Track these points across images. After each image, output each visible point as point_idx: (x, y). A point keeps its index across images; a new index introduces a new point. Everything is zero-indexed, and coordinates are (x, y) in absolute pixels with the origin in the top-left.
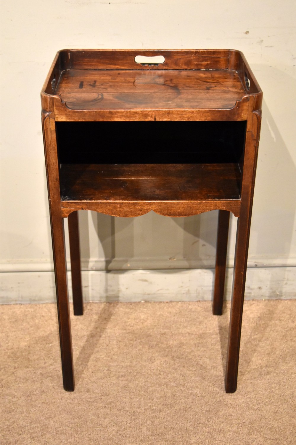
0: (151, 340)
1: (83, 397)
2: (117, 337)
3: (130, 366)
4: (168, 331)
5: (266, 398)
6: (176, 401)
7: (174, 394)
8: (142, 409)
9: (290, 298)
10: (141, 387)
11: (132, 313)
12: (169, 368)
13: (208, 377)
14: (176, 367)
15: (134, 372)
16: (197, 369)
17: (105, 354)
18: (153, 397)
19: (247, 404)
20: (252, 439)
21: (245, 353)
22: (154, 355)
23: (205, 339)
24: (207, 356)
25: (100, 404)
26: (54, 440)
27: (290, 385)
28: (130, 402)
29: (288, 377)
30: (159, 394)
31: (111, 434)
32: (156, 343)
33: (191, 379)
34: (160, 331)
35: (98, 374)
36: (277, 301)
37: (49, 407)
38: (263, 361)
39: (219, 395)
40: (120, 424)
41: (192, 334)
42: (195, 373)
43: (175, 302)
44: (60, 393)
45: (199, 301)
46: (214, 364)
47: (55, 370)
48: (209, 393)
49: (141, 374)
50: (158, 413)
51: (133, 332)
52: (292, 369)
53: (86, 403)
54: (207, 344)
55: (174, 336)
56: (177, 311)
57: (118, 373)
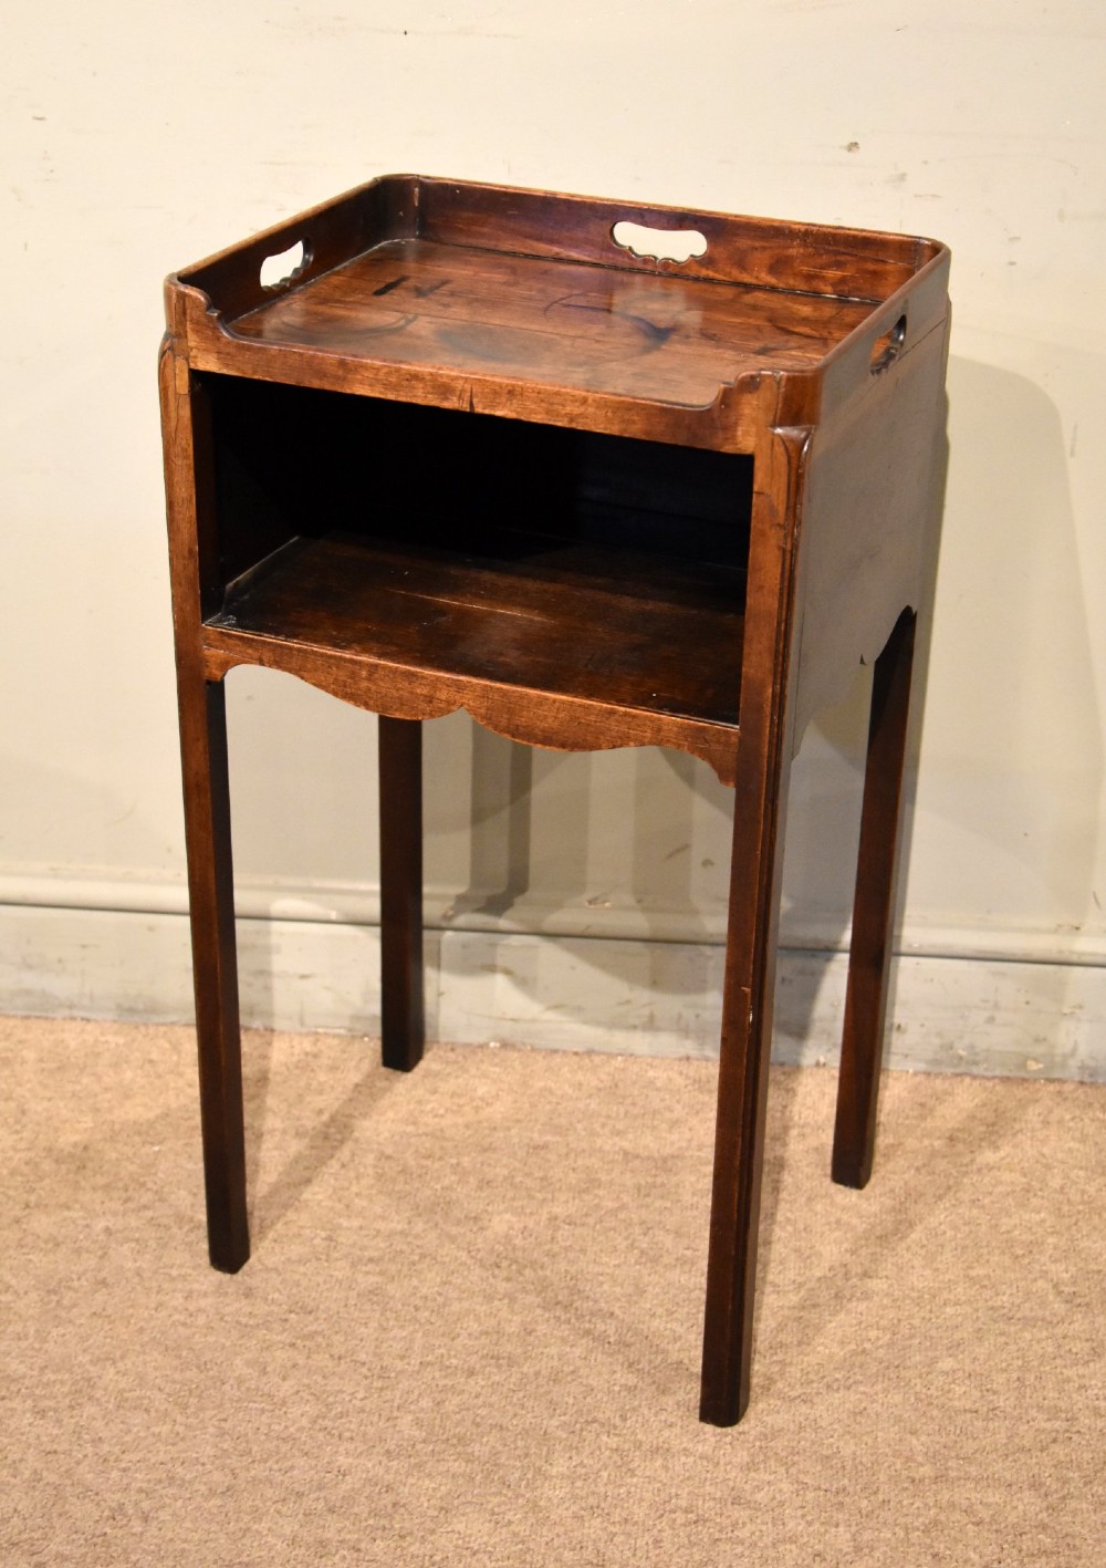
0: (492, 1162)
1: (228, 1310)
2: (379, 1144)
3: (402, 1233)
4: (558, 1139)
5: (835, 1369)
6: (530, 1348)
7: (530, 1327)
8: (413, 1362)
9: (1006, 1073)
10: (426, 1298)
11: (449, 1074)
12: (534, 1249)
13: (657, 1290)
14: (556, 1248)
15: (413, 1250)
16: (625, 1262)
17: (331, 1191)
18: (458, 1330)
20: (756, 1483)
21: (802, 1227)
22: (490, 1209)
23: (676, 1174)
24: (668, 1227)
25: (277, 1335)
26: (107, 1424)
27: (932, 1338)
28: (377, 1339)
29: (931, 1311)
30: (480, 1324)
31: (293, 1425)
32: (506, 1172)
33: (598, 1289)
34: (531, 1139)
35: (293, 1247)
36: (959, 1079)
37: (111, 1329)
38: (859, 1256)
39: (679, 1344)
40: (331, 1399)
41: (636, 1156)
42: (617, 1272)
44: (155, 1290)
45: (688, 1058)
46: (686, 1252)
47: (154, 1222)
49: (435, 1259)
50: (463, 1380)
51: (438, 1133)
52: (950, 1292)
53: (235, 1328)
54: (681, 1190)
55: (573, 1155)
56: (602, 1082)
57: (361, 1249)
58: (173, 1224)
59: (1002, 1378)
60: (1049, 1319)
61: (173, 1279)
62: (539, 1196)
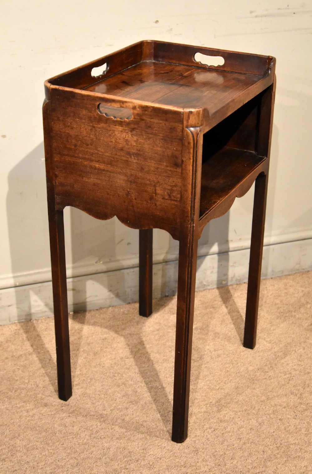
0: (94, 347)
3: (80, 374)
4: (108, 335)
5: (224, 378)
6: (139, 397)
7: (135, 391)
8: (108, 410)
10: (100, 391)
12: (122, 369)
13: (163, 370)
15: (87, 379)
17: (51, 368)
18: (115, 398)
19: (208, 386)
20: (223, 415)
22: (102, 360)
23: (147, 336)
25: (63, 414)
26: (27, 457)
27: (243, 362)
28: (93, 407)
29: (238, 355)
30: (121, 394)
31: (85, 439)
32: (99, 349)
33: (147, 375)
34: (100, 337)
36: (205, 291)
37: (10, 428)
38: (210, 346)
40: (91, 428)
41: (133, 334)
42: (149, 368)
43: (105, 308)
44: (16, 413)
46: (164, 357)
48: (169, 384)
49: (95, 379)
50: (126, 411)
53: (48, 416)
55: (115, 339)
56: (110, 316)
58: (8, 391)
59: (266, 368)
60: (268, 349)
61: (20, 408)
62: (114, 353)
